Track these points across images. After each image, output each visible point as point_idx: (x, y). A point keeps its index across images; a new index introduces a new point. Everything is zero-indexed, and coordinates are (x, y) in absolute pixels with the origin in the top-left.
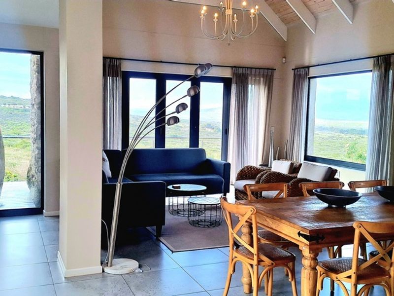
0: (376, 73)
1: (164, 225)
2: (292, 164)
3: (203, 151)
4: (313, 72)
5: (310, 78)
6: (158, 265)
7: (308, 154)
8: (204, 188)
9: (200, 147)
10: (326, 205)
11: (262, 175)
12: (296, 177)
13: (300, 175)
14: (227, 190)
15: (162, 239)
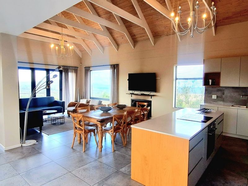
0: (111, 70)
1: (43, 126)
2: (87, 100)
3: (53, 98)
4: (91, 69)
5: (90, 71)
6: (42, 141)
7: (91, 96)
8: (56, 111)
9: (51, 96)
10: (103, 112)
11: (77, 105)
12: (89, 105)
13: (90, 104)
14: (64, 111)
15: (42, 131)
